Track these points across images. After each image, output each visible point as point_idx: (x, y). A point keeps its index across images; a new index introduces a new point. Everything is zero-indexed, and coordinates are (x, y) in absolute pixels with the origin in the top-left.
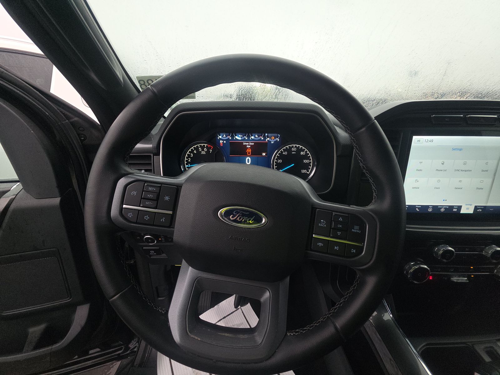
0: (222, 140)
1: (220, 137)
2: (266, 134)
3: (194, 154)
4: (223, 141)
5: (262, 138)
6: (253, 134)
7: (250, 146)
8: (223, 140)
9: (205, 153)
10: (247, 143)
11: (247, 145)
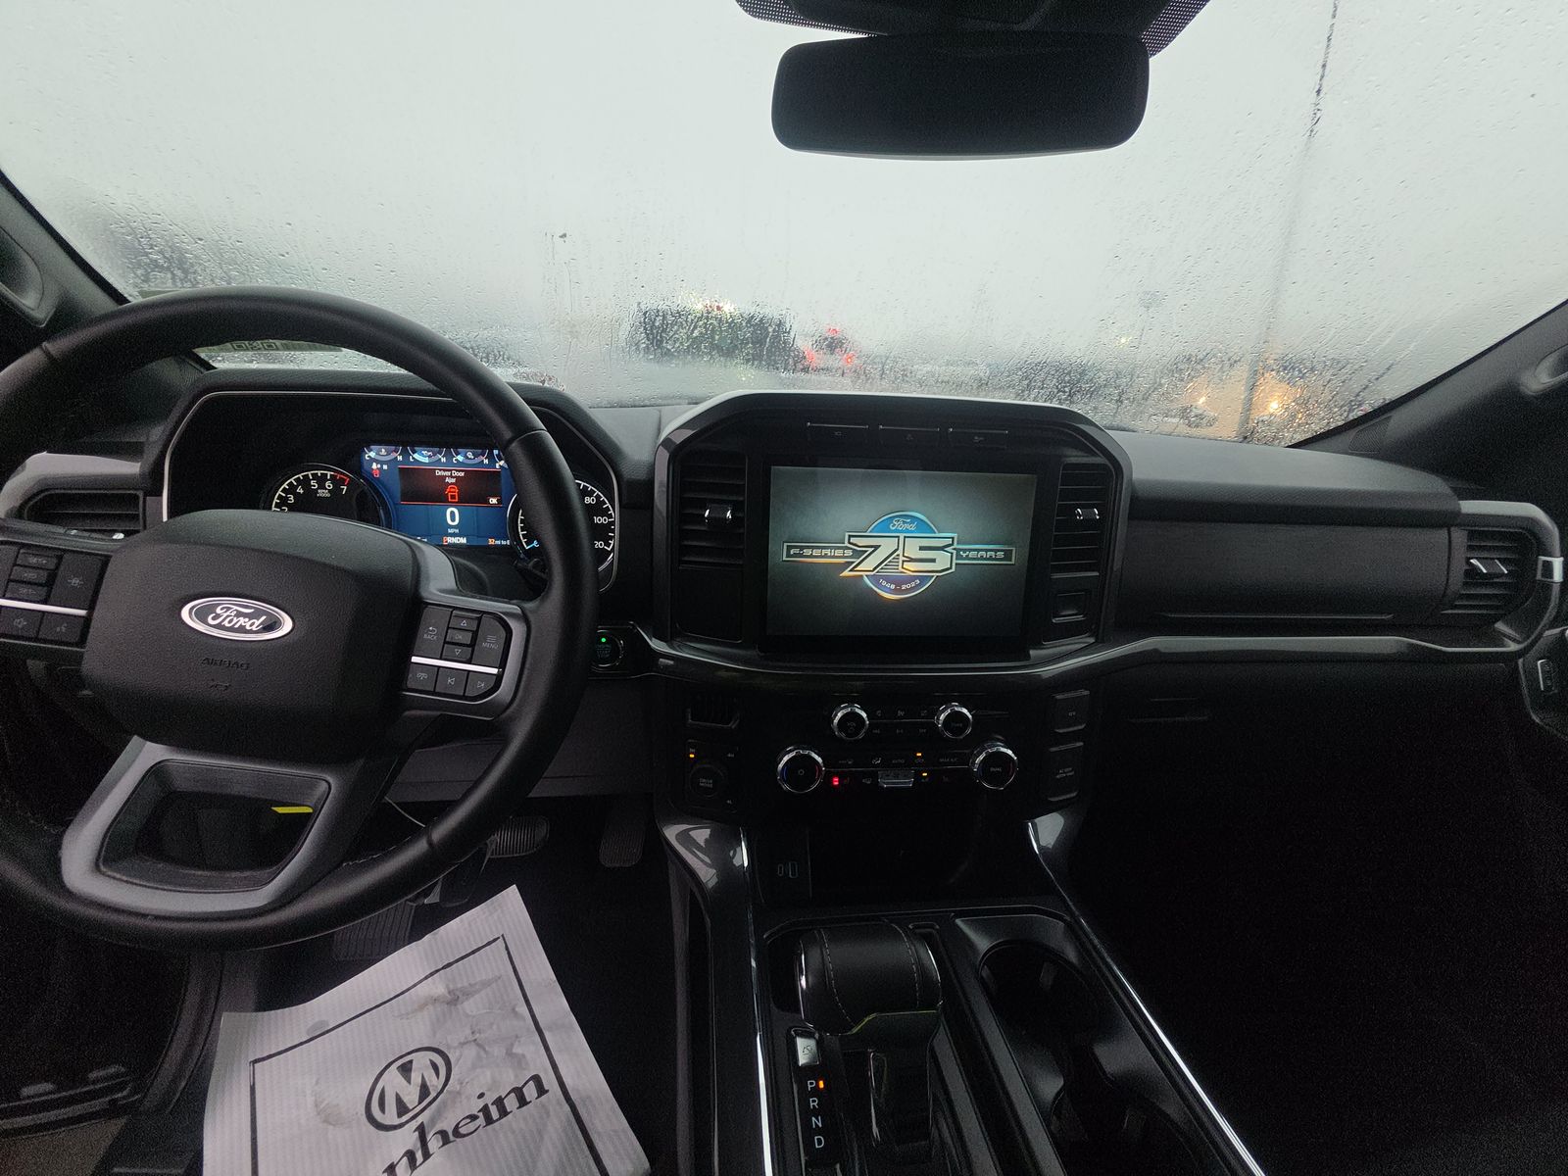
0: (377, 462)
1: (372, 454)
2: (496, 452)
3: (296, 495)
4: (379, 466)
5: (486, 461)
6: (459, 450)
7: (454, 480)
8: (382, 463)
9: (328, 495)
10: (444, 470)
11: (446, 476)
